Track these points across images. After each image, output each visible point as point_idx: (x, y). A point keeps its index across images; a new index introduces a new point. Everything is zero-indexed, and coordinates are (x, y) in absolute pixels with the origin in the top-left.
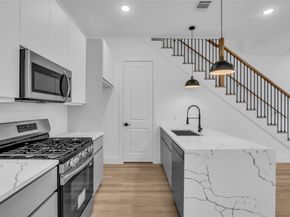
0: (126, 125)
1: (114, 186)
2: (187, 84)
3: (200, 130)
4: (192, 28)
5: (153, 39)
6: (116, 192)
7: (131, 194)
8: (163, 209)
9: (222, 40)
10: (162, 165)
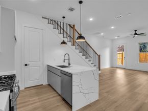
0: (26, 65)
1: (25, 102)
2: (62, 43)
3: (69, 64)
4: (64, 17)
5: (43, 18)
6: (28, 105)
7: (38, 103)
8: (59, 104)
9: (74, 26)
10: (49, 85)
